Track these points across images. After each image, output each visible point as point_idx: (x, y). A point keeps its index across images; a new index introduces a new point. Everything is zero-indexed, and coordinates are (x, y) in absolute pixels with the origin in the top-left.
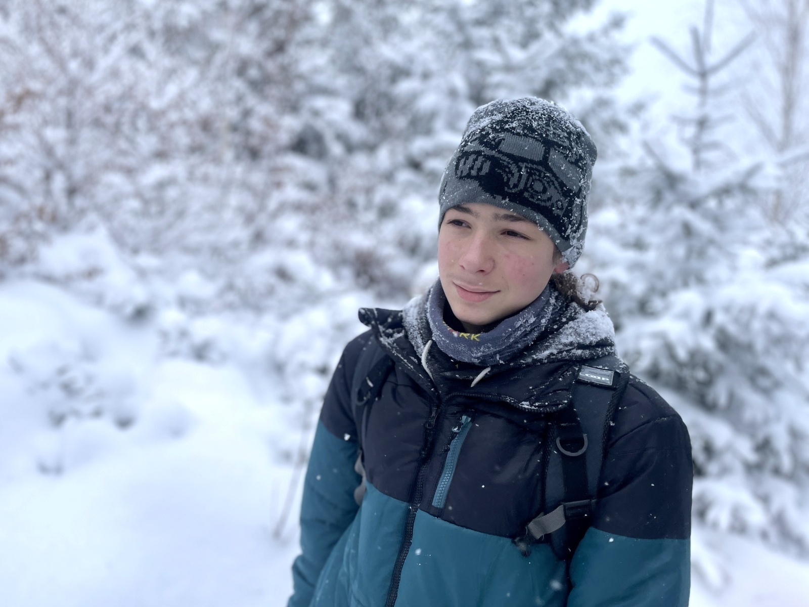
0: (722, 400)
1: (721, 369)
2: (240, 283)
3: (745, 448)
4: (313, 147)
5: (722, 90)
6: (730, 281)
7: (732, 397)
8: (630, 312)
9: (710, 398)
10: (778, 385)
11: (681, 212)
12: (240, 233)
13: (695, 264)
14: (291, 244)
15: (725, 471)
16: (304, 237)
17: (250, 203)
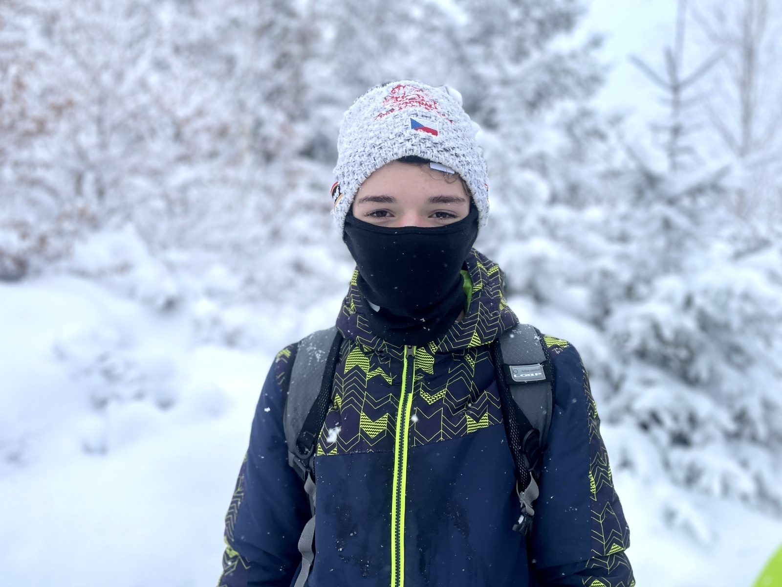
0: (704, 374)
1: (702, 347)
2: (261, 276)
4: (320, 153)
5: (692, 101)
6: (706, 268)
7: (712, 371)
8: (619, 298)
9: (692, 373)
10: (750, 361)
11: (660, 209)
12: (260, 230)
13: (674, 254)
14: (305, 241)
15: (708, 439)
16: (317, 234)
17: (268, 203)
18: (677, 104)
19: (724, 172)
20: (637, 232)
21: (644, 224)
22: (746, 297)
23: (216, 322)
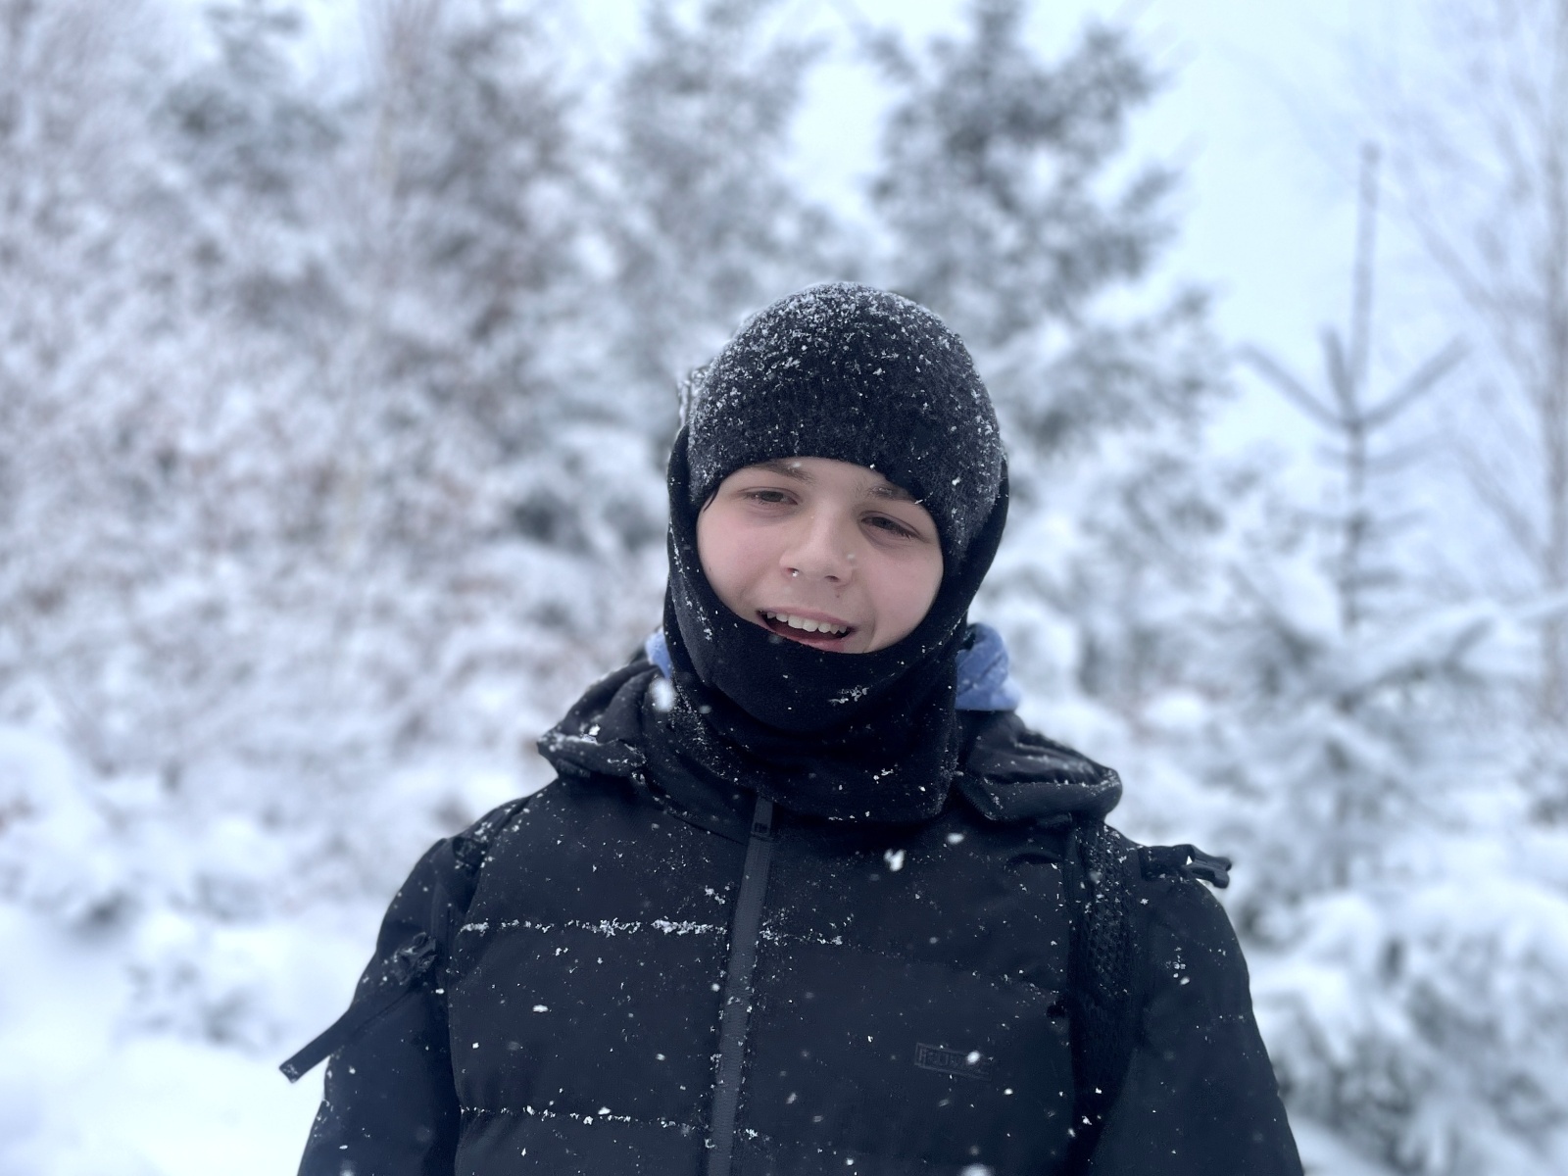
1: (1429, 1081)
7: (1457, 1148)
9: (1407, 1150)
10: (1555, 1118)
11: (1320, 719)
12: (367, 723)
13: (1357, 830)
17: (400, 654)
18: (1357, 462)
19: (1471, 636)
20: (1264, 775)
21: (1283, 753)
22: (1534, 960)
23: (185, 975)
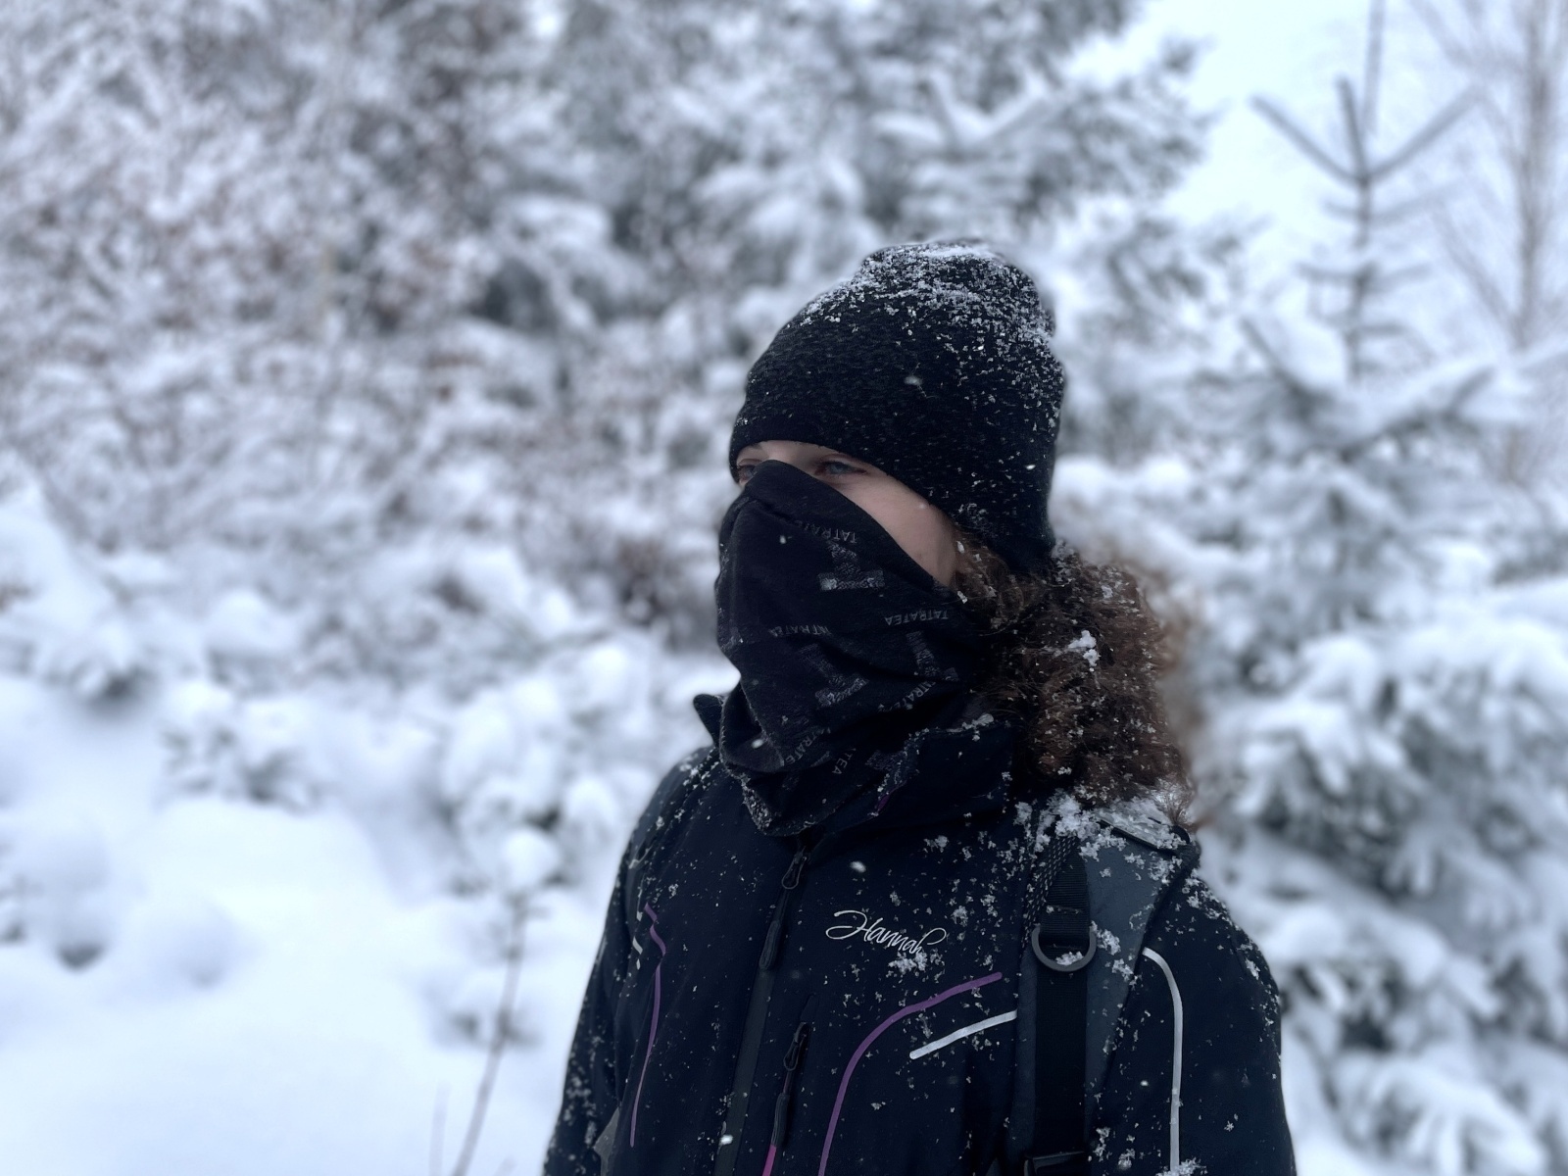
0: (1422, 880)
1: (1417, 810)
2: (354, 616)
3: (1473, 986)
4: (522, 309)
6: (1430, 618)
7: (1440, 866)
9: (1394, 872)
10: (1534, 842)
11: (1323, 473)
14: (475, 525)
15: (1431, 1035)
16: (503, 509)
18: (1364, 215)
19: (1475, 384)
20: (1269, 527)
21: (1285, 505)
